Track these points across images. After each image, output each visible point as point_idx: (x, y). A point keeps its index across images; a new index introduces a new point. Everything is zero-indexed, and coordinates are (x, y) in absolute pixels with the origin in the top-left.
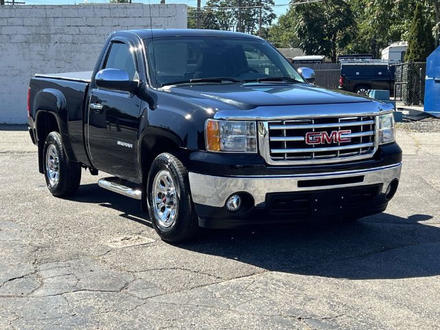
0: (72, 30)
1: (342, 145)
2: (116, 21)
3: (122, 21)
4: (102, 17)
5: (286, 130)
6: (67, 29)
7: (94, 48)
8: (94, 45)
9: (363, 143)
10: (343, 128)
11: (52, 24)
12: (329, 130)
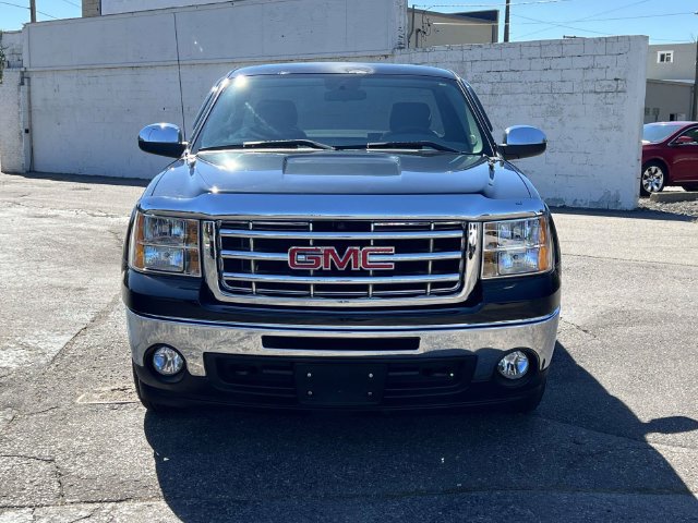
0: (492, 77)
1: (378, 274)
2: (547, 64)
3: (555, 61)
4: (530, 59)
5: (255, 240)
6: (486, 76)
7: (517, 100)
8: (517, 96)
9: (433, 273)
10: (378, 243)
11: (469, 70)
12: (341, 245)
